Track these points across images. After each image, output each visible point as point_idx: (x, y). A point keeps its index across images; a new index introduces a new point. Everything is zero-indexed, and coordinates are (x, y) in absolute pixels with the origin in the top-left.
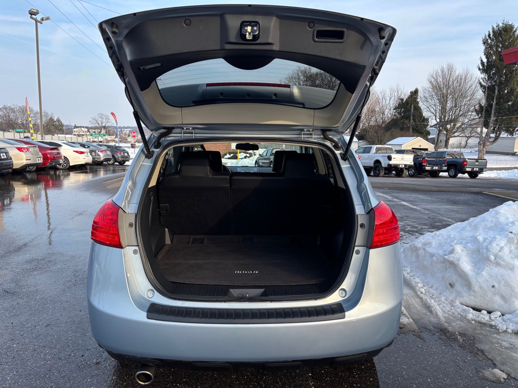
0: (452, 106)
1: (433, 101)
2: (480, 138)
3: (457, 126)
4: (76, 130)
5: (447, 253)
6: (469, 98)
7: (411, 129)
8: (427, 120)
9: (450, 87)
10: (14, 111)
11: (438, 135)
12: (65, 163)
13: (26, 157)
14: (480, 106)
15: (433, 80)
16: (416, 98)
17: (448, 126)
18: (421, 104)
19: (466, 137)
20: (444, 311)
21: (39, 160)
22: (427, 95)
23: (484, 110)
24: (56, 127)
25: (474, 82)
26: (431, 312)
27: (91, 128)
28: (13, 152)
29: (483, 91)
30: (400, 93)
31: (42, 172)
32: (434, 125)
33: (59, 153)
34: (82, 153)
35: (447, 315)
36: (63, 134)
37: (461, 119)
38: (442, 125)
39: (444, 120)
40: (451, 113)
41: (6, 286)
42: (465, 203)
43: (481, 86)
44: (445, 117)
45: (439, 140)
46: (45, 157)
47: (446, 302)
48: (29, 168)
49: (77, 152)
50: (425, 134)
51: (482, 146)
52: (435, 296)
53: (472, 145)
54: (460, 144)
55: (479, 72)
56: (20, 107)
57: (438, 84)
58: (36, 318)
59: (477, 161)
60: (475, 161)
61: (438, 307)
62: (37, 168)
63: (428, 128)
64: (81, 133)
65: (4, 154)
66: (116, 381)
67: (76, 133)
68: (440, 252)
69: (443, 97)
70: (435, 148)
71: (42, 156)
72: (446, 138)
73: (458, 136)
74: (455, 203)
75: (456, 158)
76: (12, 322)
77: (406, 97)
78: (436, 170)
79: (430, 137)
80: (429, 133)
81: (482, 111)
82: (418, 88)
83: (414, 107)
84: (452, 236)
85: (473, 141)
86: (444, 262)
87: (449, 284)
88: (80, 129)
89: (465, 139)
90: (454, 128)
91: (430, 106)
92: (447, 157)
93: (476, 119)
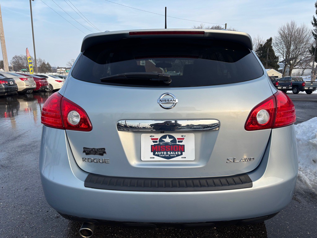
0: (294, 49)
1: (282, 46)
2: (312, 69)
3: (297, 61)
4: (58, 70)
5: (311, 138)
6: (305, 43)
7: (267, 64)
8: (277, 58)
9: (293, 36)
10: (22, 59)
11: (285, 67)
12: (50, 88)
13: (26, 84)
14: (313, 48)
15: (281, 32)
16: (271, 44)
17: (291, 62)
18: (273, 48)
19: (303, 68)
20: (310, 180)
21: (34, 86)
22: (277, 42)
23: (315, 51)
24: (47, 68)
25: (308, 33)
26: (301, 180)
27: (68, 68)
28: (18, 81)
29: (314, 38)
30: (260, 41)
31: (37, 94)
32: (282, 61)
33: (46, 82)
34: (60, 81)
35: (313, 183)
36: (51, 72)
37: (299, 57)
38: (287, 61)
39: (289, 58)
40: (293, 53)
41: (3, 163)
42: (309, 108)
43: (314, 34)
44: (289, 56)
45: (285, 71)
46: (38, 84)
47: (311, 174)
48: (29, 91)
49: (57, 81)
50: (276, 67)
51: (313, 74)
52: (302, 169)
53: (306, 74)
54: (299, 73)
55: (312, 26)
56: (25, 56)
57: (285, 34)
58: (19, 184)
59: (312, 83)
60: (310, 82)
61: (306, 177)
62: (33, 91)
63: (278, 63)
64: (62, 72)
65: (12, 82)
66: (70, 231)
67: (59, 72)
68: (305, 138)
69: (288, 43)
70: (283, 76)
71: (35, 83)
72: (290, 70)
73: (298, 68)
74: (303, 108)
75: (297, 81)
76: (2, 186)
77: (264, 43)
78: (284, 89)
79: (279, 69)
80: (278, 66)
81: (314, 51)
82: (272, 37)
83: (269, 50)
84: (313, 126)
85: (308, 71)
86: (308, 145)
87: (313, 160)
88: (61, 69)
89: (302, 70)
90: (295, 63)
91: (280, 48)
92: (292, 81)
93: (309, 57)
